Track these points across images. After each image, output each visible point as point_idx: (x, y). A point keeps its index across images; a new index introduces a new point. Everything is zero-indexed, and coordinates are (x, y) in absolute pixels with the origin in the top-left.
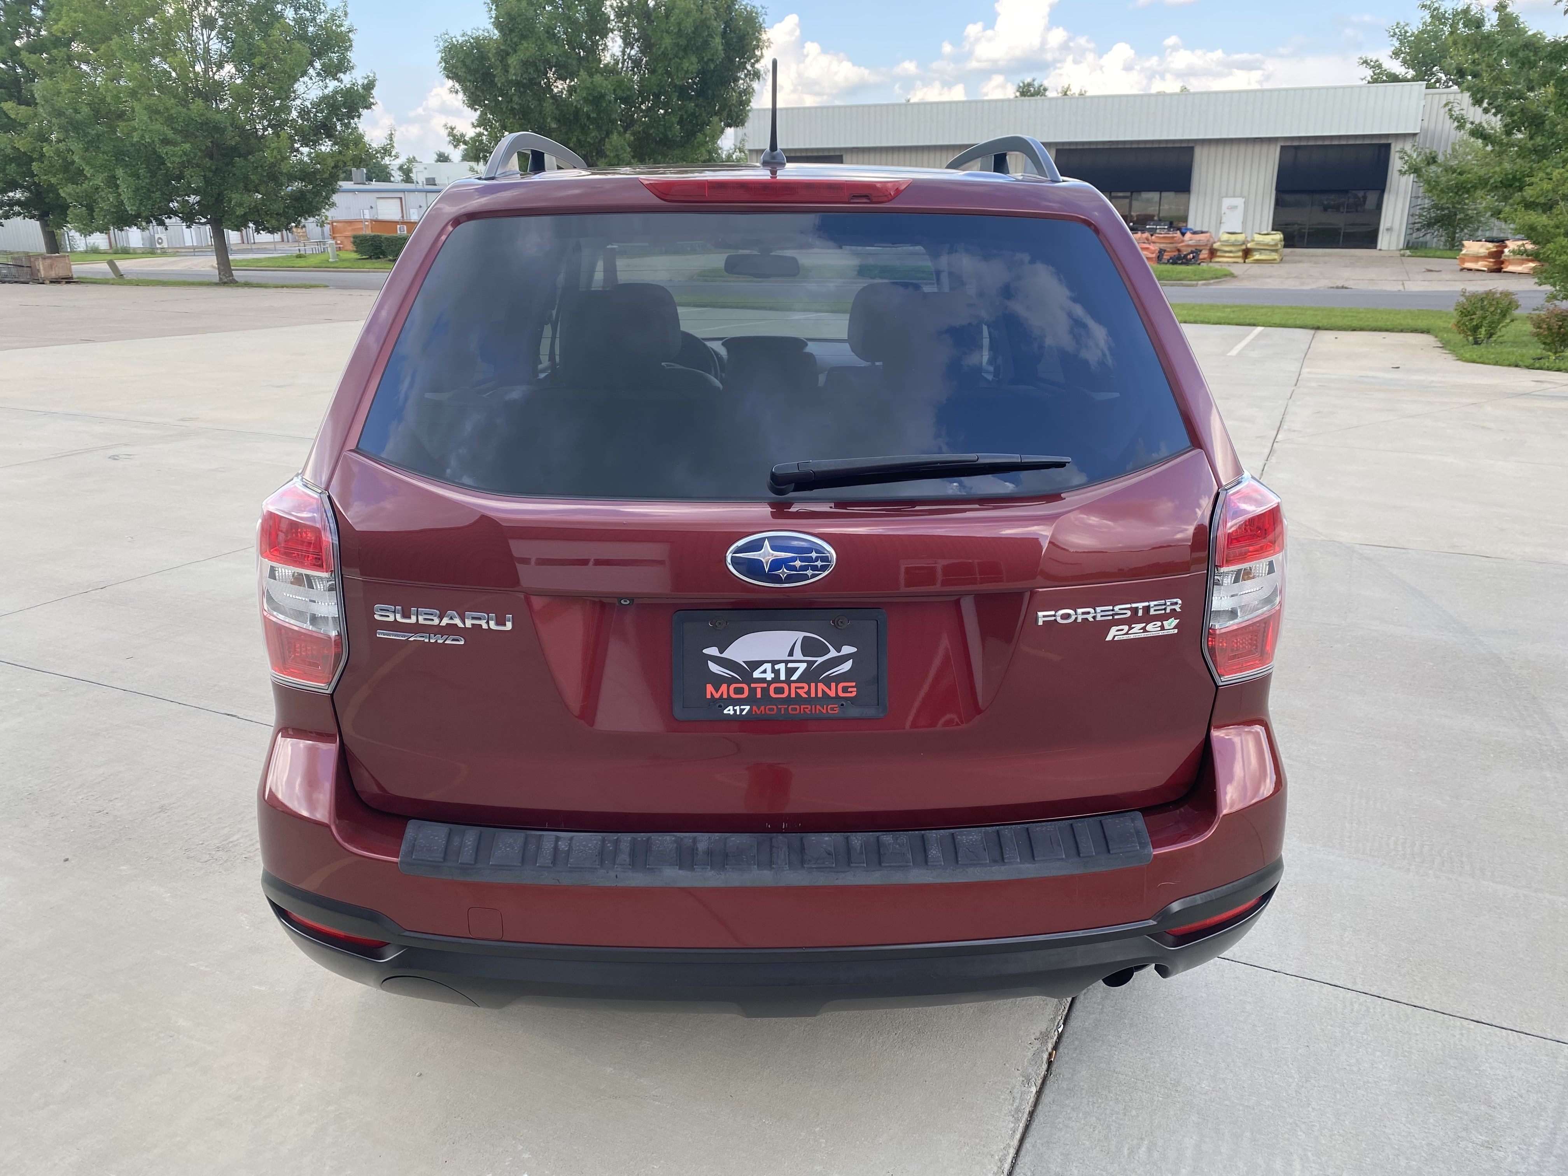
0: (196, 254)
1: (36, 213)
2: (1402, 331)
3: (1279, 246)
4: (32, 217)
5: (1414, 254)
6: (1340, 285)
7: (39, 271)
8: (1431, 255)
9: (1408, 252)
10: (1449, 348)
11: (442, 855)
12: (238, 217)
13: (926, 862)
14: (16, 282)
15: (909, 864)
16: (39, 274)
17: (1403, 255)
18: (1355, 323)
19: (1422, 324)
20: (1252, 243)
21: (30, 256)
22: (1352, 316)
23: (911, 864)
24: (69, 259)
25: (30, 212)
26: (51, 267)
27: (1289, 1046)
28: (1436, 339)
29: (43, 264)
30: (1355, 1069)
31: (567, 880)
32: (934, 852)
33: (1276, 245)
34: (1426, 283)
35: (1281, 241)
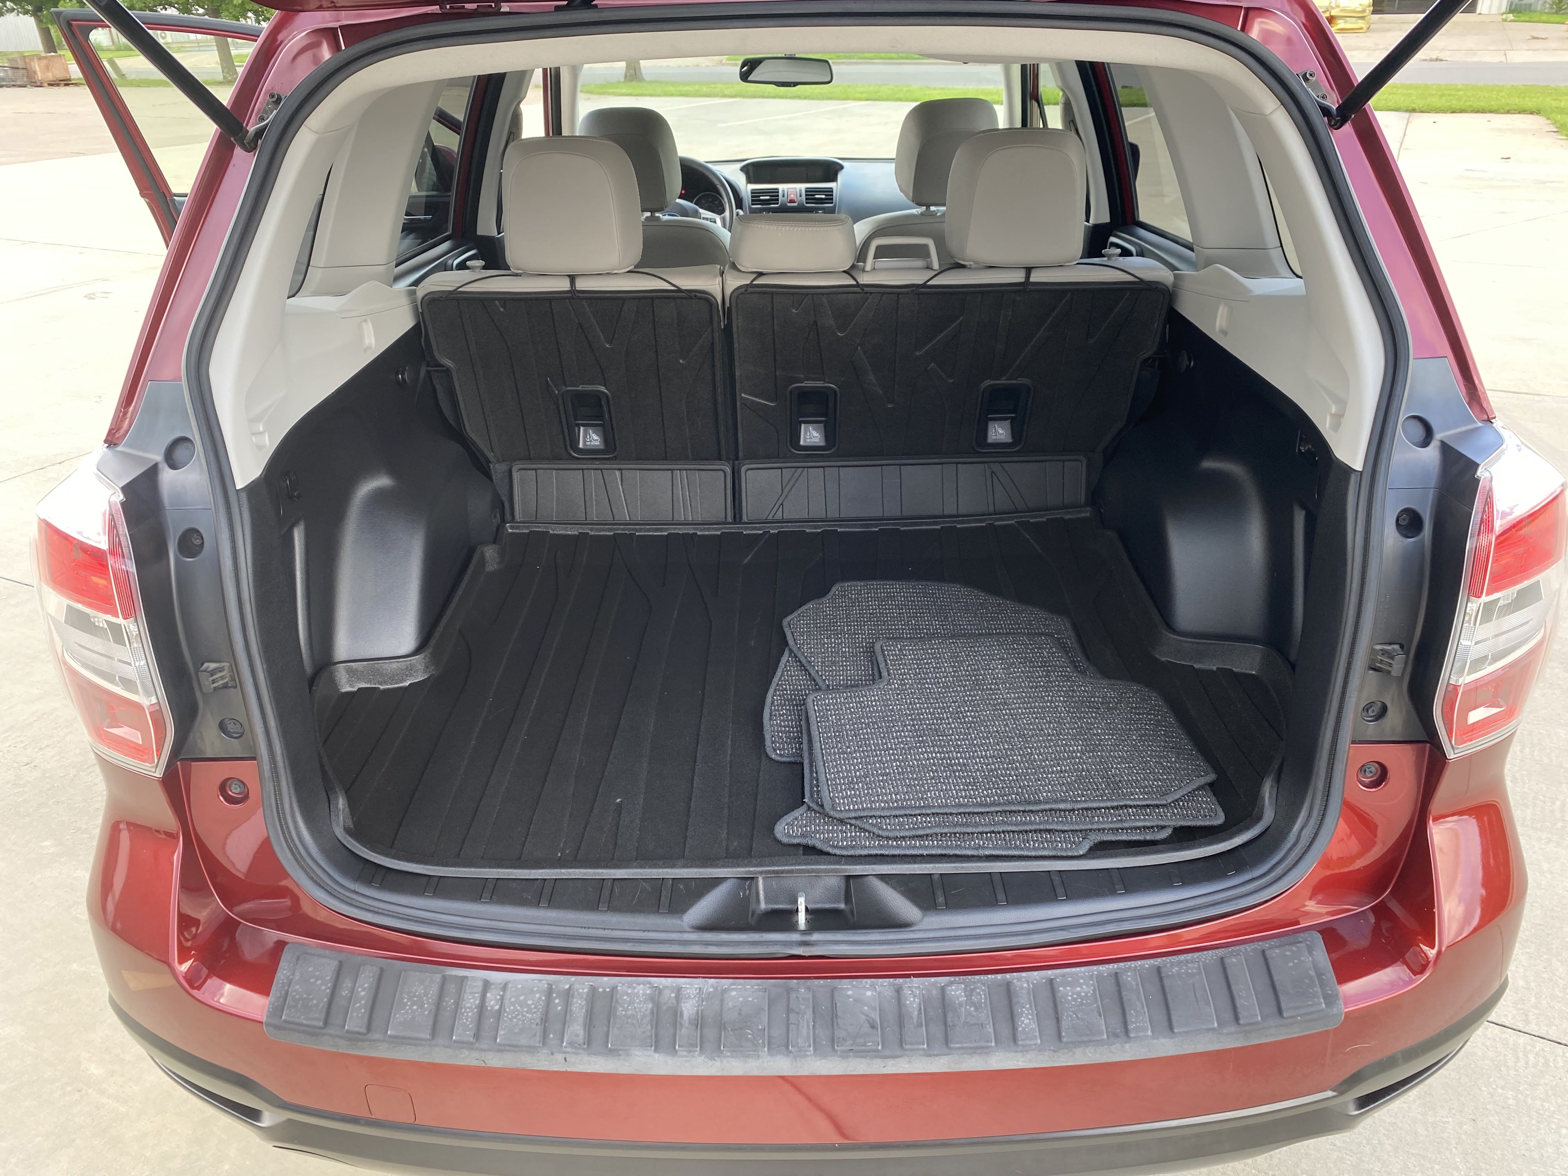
0: (201, 49)
1: (30, 8)
2: (1508, 112)
3: (1368, 11)
4: (26, 13)
5: (1517, 19)
6: (1434, 57)
7: (35, 73)
8: (1536, 19)
9: (1511, 17)
10: (1565, 132)
11: (323, 1016)
12: (235, 6)
13: (1015, 1040)
14: (14, 86)
15: (989, 1044)
16: (36, 76)
17: (1505, 20)
18: (1455, 104)
19: (1529, 103)
20: (1337, 10)
21: (24, 57)
22: (1450, 95)
23: (993, 1044)
24: (65, 59)
25: (23, 8)
26: (47, 68)
27: (1450, 1120)
28: (1549, 122)
29: (39, 65)
30: (1536, 1156)
31: (495, 1061)
32: (1026, 1022)
33: (1364, 11)
34: (1530, 53)
35: (1369, 6)
